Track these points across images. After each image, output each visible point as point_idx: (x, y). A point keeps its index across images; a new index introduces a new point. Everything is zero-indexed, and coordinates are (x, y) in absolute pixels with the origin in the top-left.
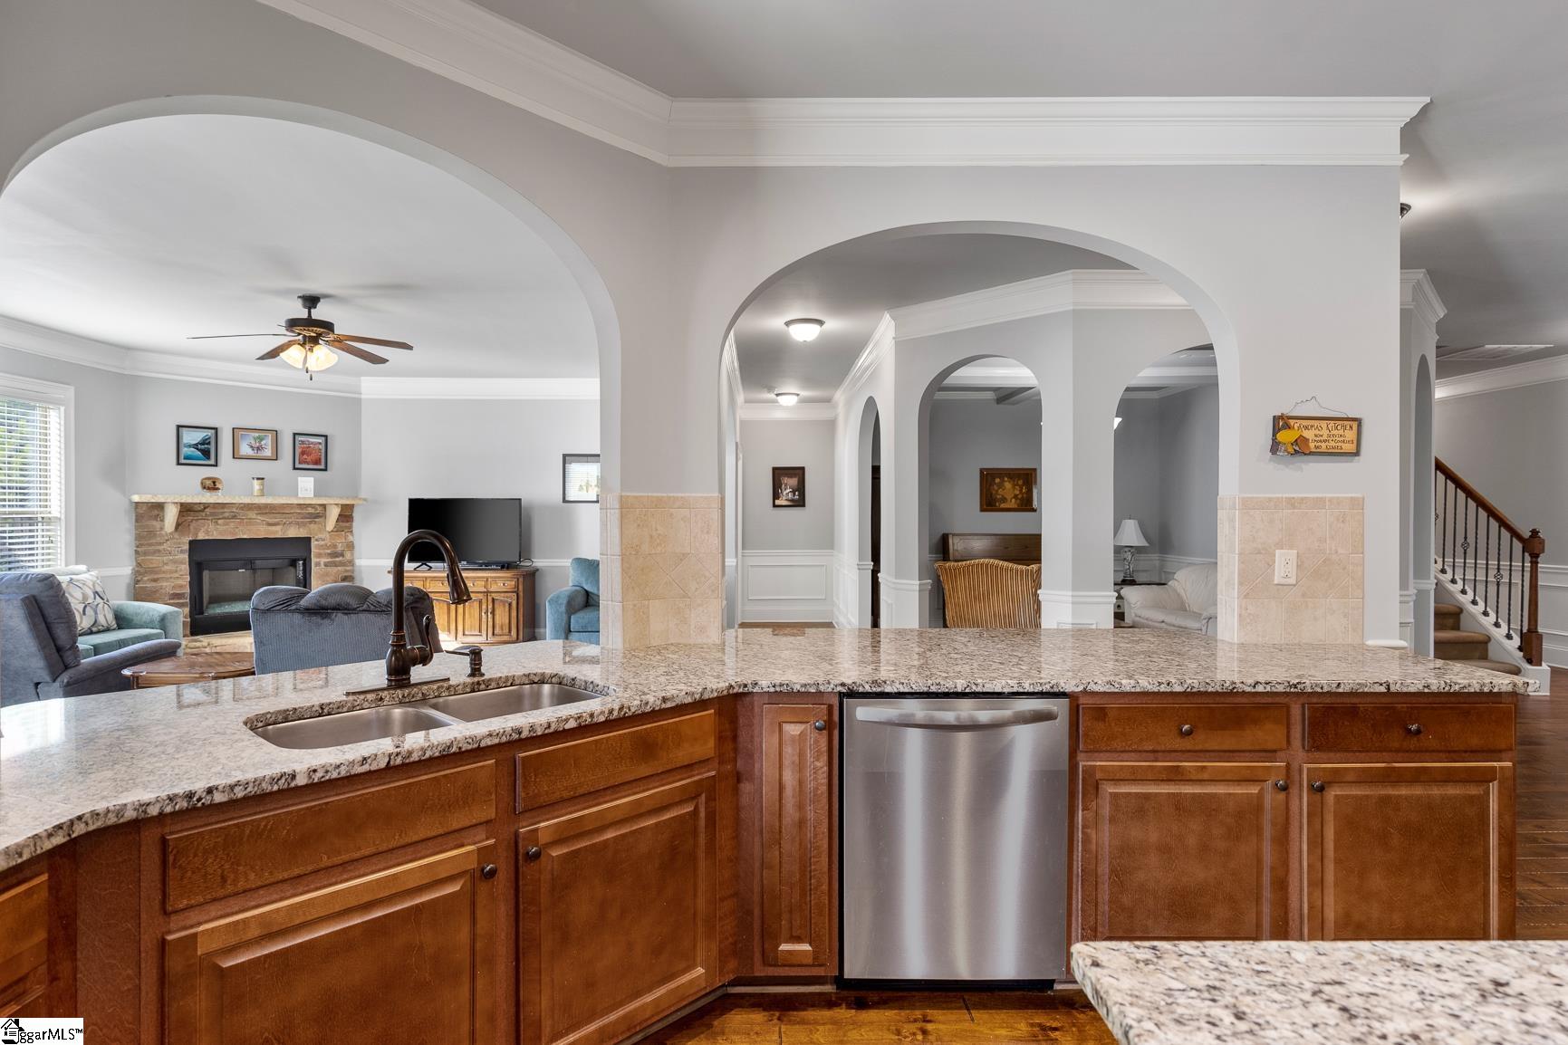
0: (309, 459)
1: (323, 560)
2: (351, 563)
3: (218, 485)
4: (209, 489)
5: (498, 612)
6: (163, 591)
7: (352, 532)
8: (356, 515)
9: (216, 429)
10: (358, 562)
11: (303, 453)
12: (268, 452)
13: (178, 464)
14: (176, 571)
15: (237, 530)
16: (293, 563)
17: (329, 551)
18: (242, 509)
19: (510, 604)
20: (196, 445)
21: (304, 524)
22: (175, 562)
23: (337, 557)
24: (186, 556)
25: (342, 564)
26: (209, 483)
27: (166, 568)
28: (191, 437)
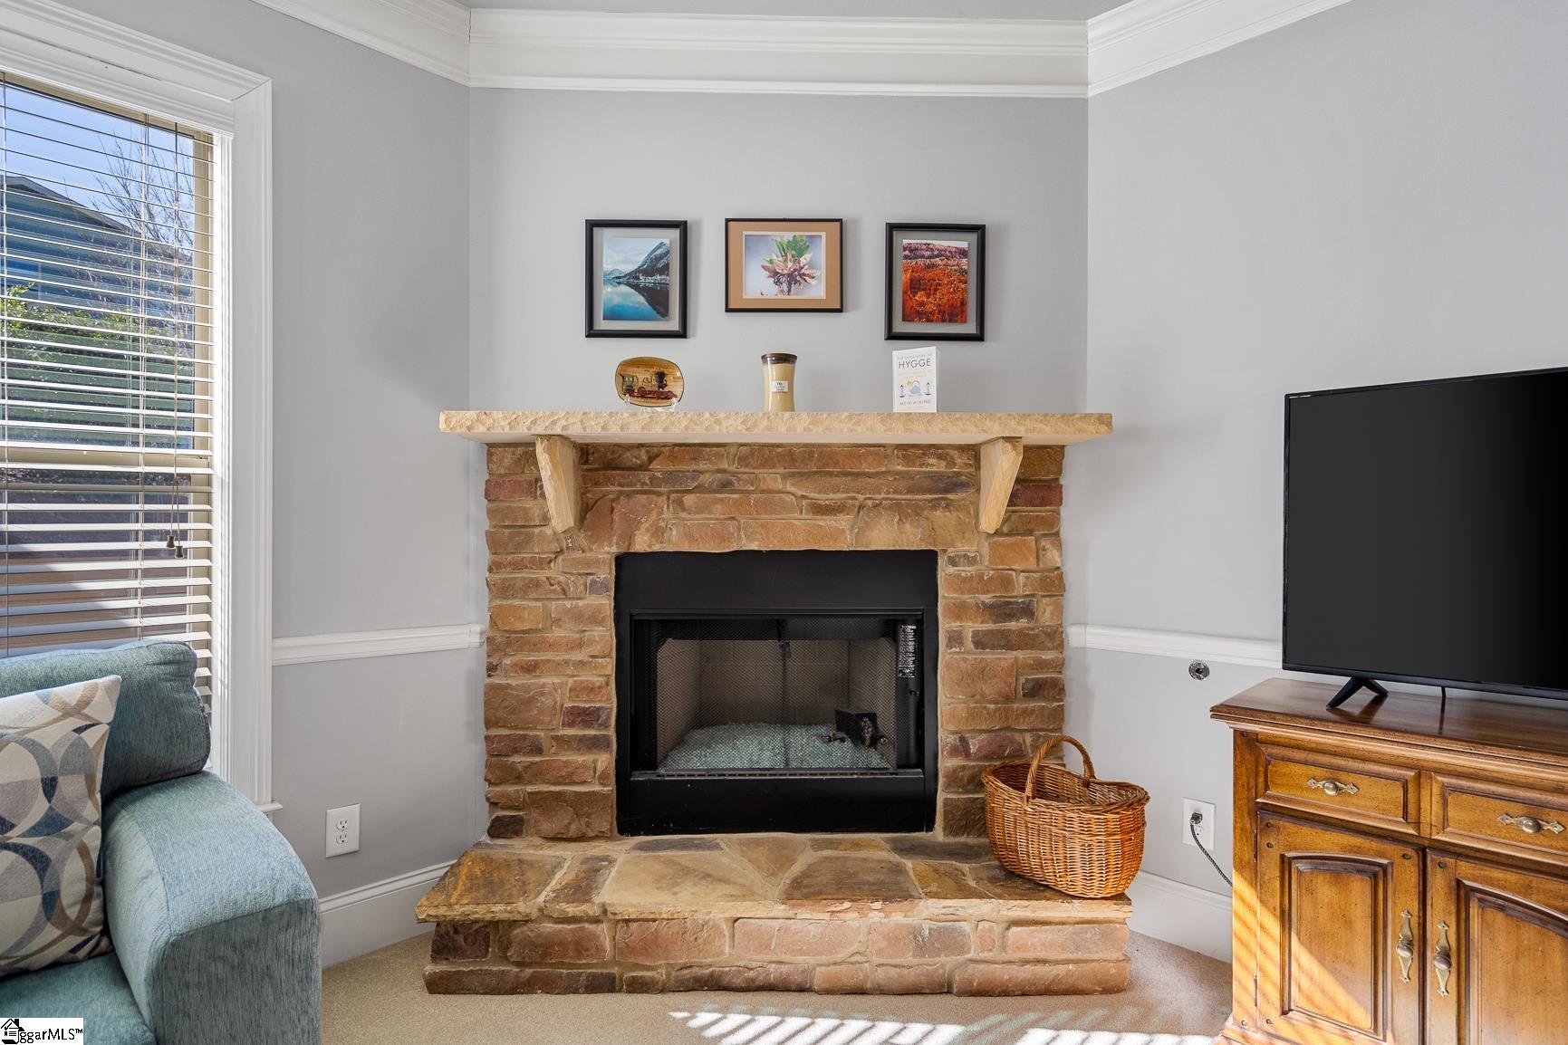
0: (931, 304)
1: (971, 627)
2: (1055, 637)
3: (672, 386)
4: (644, 394)
6: (548, 702)
7: (1057, 534)
8: (1073, 481)
9: (682, 226)
10: (1076, 636)
11: (914, 286)
12: (816, 290)
13: (592, 333)
14: (580, 645)
15: (732, 525)
16: (890, 629)
17: (987, 598)
18: (743, 460)
20: (634, 275)
21: (915, 511)
22: (578, 616)
23: (1011, 616)
24: (606, 602)
25: (1026, 640)
26: (643, 377)
27: (558, 633)
28: (622, 253)
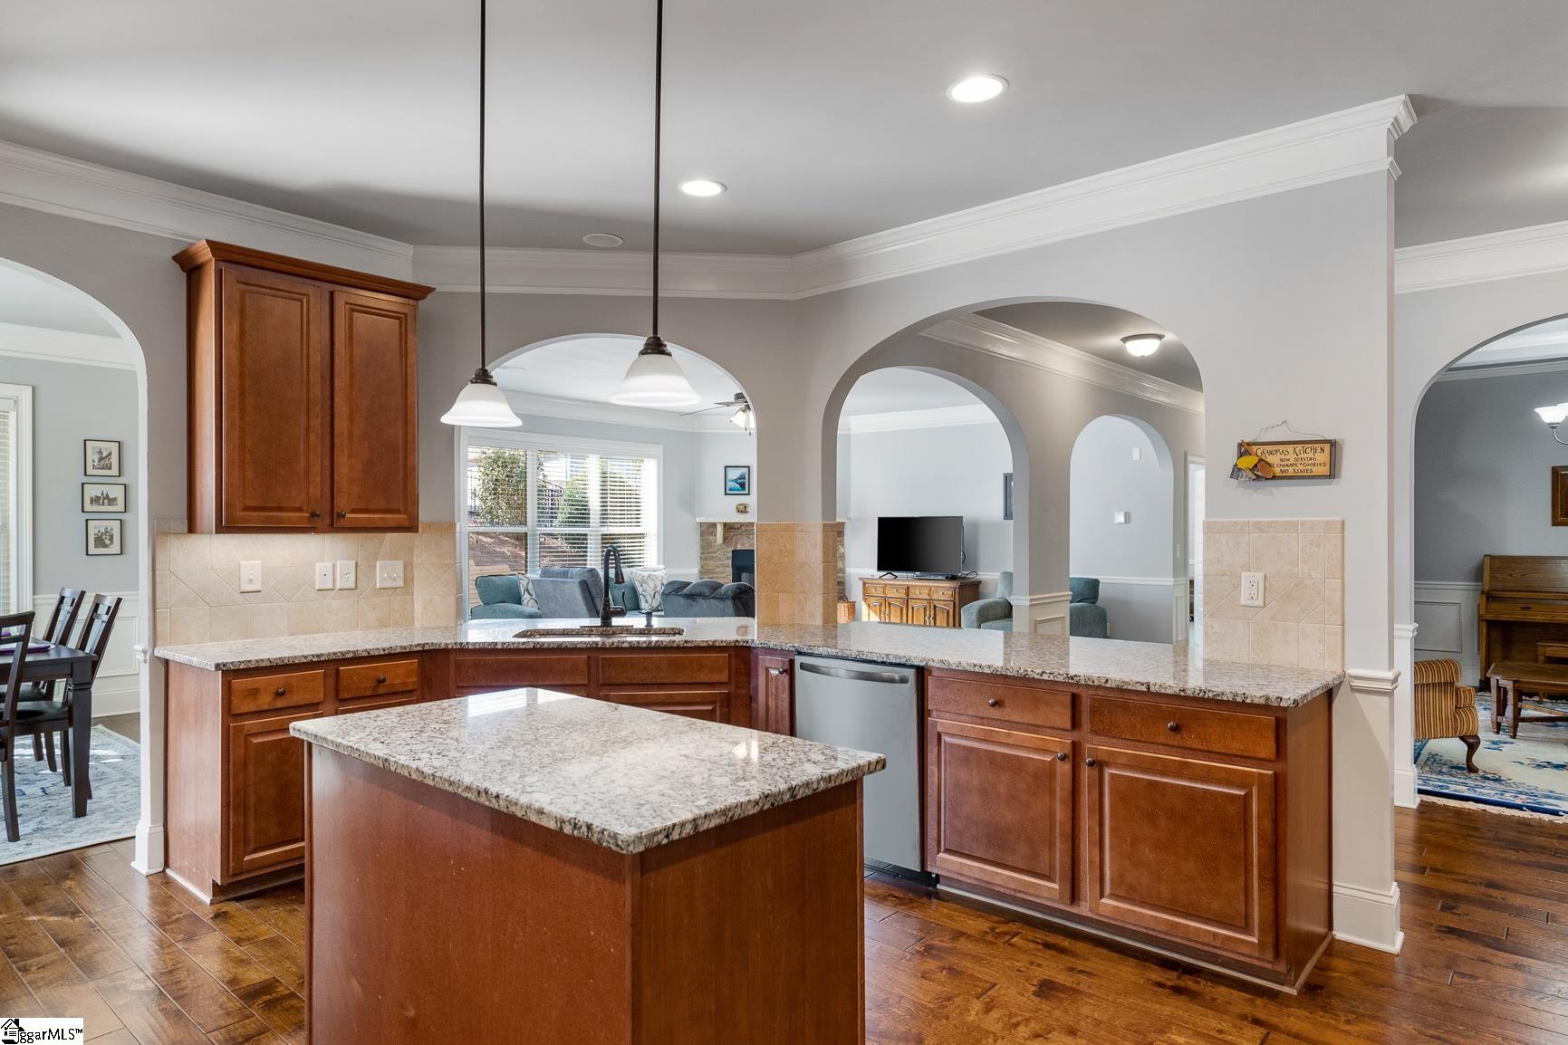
3: (748, 509)
4: (740, 511)
5: (938, 618)
7: (843, 545)
8: (847, 531)
9: (748, 468)
10: (848, 570)
13: (726, 494)
14: (724, 573)
19: (948, 612)
20: (737, 480)
22: (723, 566)
24: (730, 562)
26: (741, 508)
27: (718, 570)
28: (734, 474)
